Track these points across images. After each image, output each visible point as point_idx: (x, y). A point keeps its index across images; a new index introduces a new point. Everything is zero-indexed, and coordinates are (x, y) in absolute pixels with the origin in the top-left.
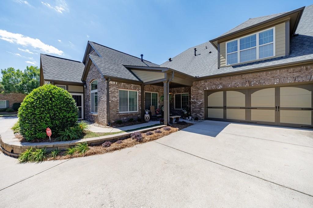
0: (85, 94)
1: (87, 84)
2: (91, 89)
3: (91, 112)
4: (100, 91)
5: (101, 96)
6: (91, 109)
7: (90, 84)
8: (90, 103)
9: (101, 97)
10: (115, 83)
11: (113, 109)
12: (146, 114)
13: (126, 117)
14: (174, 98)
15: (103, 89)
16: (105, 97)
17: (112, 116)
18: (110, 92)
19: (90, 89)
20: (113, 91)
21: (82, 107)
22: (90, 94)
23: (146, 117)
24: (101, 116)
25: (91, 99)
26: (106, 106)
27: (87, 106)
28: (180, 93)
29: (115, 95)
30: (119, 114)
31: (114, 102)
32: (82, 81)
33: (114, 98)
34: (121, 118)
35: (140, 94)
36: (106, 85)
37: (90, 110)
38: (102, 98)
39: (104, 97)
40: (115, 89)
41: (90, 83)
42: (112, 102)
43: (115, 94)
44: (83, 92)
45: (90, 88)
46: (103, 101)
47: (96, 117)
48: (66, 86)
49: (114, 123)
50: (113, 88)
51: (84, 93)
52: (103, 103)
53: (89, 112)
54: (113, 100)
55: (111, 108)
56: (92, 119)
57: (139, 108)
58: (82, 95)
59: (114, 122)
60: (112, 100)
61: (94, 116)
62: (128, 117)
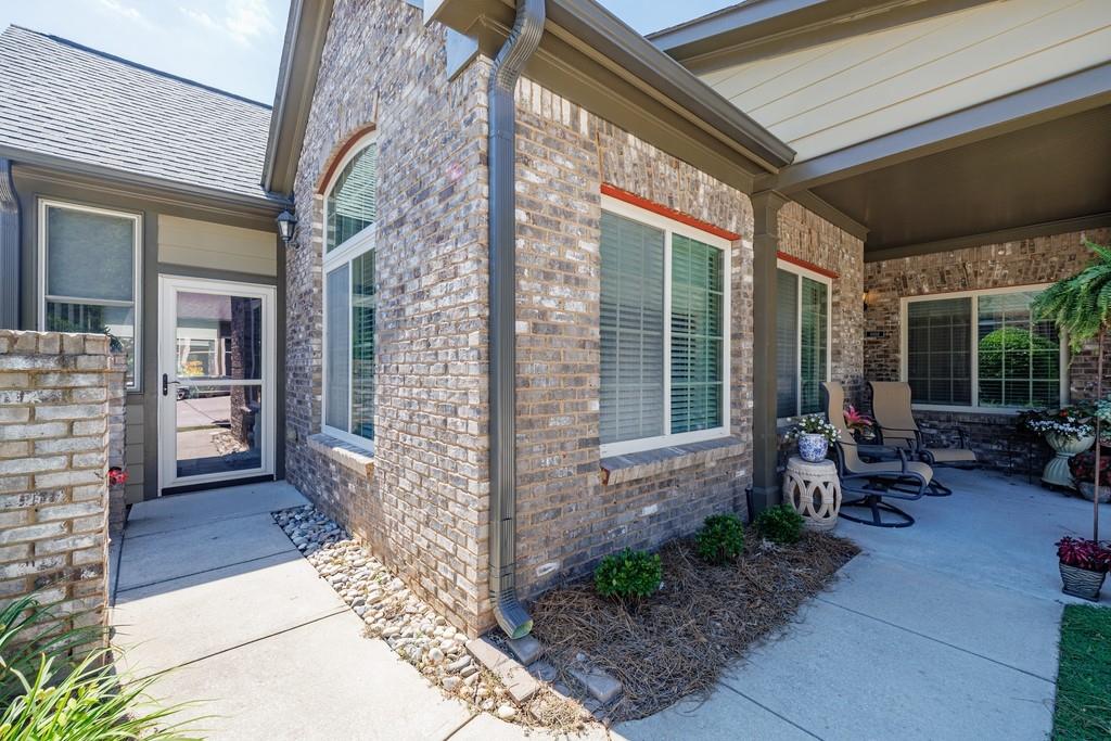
0: (290, 289)
1: (303, 205)
2: (324, 240)
3: (327, 431)
4: (400, 222)
5: (416, 274)
6: (322, 398)
7: (320, 204)
8: (323, 351)
9: (413, 286)
10: (575, 117)
11: (554, 422)
12: (803, 458)
13: (662, 496)
14: (895, 328)
15: (439, 185)
16: (467, 268)
17: (533, 498)
18: (521, 215)
19: (318, 240)
20: (555, 210)
21: (268, 381)
22: (318, 283)
23: (818, 494)
24: (404, 484)
25: (324, 326)
26: (470, 376)
27: (301, 376)
28: (965, 287)
29: (569, 256)
30: (607, 466)
31: (554, 329)
32: (270, 191)
33: (556, 290)
34: (616, 511)
35: (748, 279)
36: (482, 114)
37: (317, 406)
38: (420, 295)
39: (442, 278)
40: (570, 189)
41: (322, 192)
42: (535, 328)
43: (569, 242)
44: (274, 273)
45: (319, 233)
46: (433, 317)
47: (360, 483)
48: (137, 219)
49: (558, 578)
50: (553, 171)
51: (280, 280)
52: (438, 343)
53: (309, 424)
54: (550, 304)
55: (531, 399)
56: (329, 490)
57: (734, 404)
58: (267, 295)
59: (553, 566)
60: (543, 314)
61: (346, 473)
62: (673, 492)
